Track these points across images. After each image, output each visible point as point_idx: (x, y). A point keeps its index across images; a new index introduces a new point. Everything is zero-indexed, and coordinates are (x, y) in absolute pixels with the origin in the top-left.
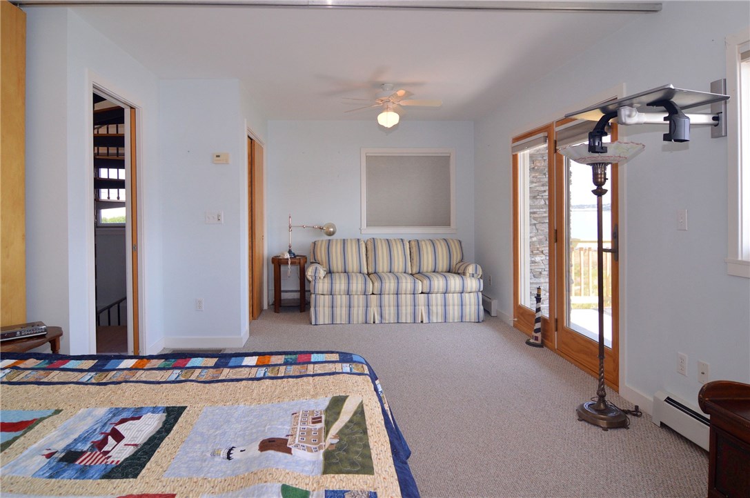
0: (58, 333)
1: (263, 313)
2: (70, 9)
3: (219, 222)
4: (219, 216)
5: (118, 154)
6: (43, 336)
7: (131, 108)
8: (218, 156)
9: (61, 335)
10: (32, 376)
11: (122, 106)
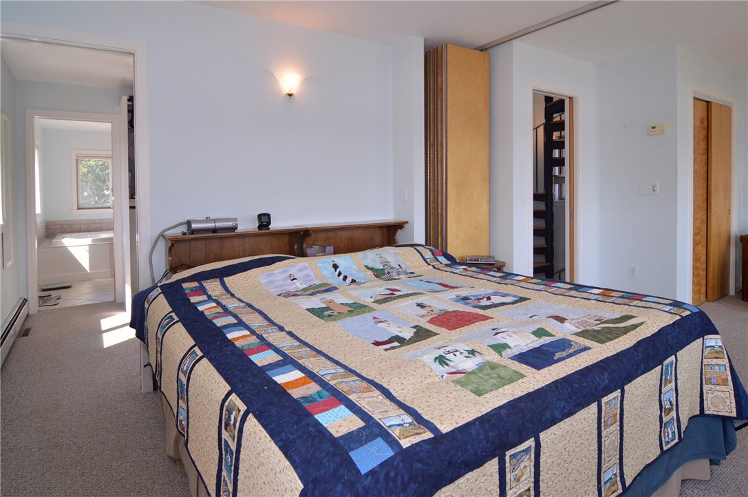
0: (502, 264)
1: (726, 298)
2: (515, 42)
3: (655, 192)
4: (654, 187)
5: (560, 137)
6: (494, 264)
7: (570, 98)
8: (653, 128)
9: (504, 266)
10: (470, 273)
11: (563, 98)
